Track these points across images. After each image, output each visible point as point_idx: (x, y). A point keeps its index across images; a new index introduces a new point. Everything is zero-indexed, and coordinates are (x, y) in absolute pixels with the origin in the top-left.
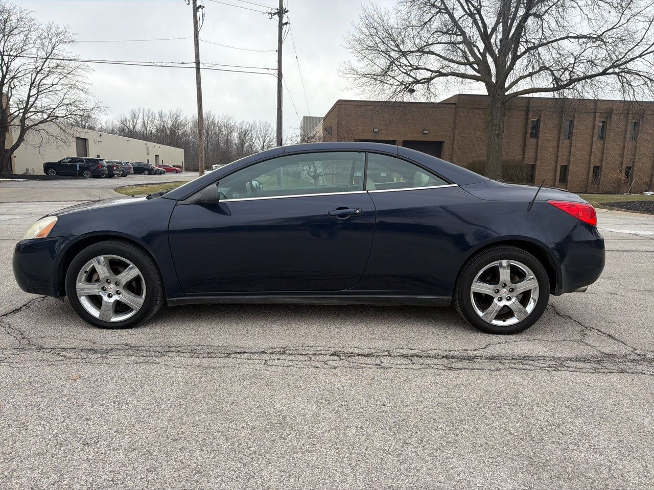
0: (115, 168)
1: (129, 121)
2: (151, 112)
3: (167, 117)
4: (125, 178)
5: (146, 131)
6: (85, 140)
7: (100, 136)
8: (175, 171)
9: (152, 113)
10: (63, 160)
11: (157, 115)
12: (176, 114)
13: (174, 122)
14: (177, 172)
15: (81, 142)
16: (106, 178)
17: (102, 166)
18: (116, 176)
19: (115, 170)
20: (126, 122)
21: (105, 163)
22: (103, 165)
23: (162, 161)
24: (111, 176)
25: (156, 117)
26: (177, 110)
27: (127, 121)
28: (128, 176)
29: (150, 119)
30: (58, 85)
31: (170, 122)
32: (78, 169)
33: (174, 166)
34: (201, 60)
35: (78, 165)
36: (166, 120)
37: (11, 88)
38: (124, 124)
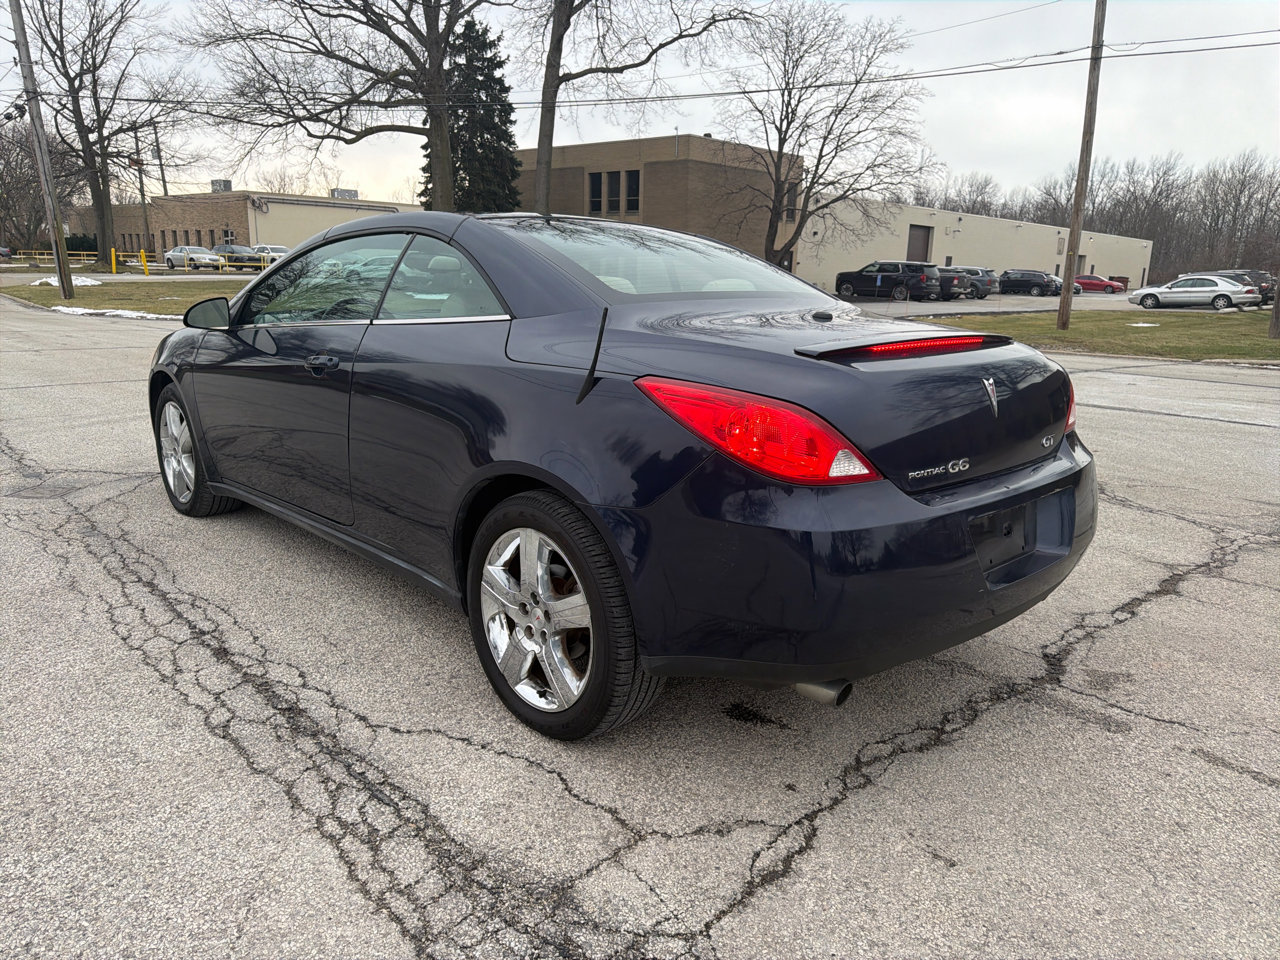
0: (956, 282)
1: (1061, 188)
2: (1109, 165)
3: (1145, 173)
4: (981, 301)
5: (1094, 204)
6: (928, 230)
7: (960, 219)
8: (1110, 289)
9: (1113, 166)
10: (867, 267)
11: (1123, 170)
12: (1167, 164)
13: (1158, 182)
14: (1114, 291)
15: (921, 233)
16: (937, 300)
17: (929, 279)
18: (962, 296)
19: (956, 286)
20: (1055, 188)
21: (937, 271)
22: (931, 276)
23: (1093, 267)
24: (947, 296)
25: (1121, 172)
26: (1171, 155)
27: (1058, 187)
28: (988, 297)
29: (1106, 180)
30: (867, 132)
31: (1150, 184)
32: (879, 283)
33: (1111, 279)
34: (1106, 37)
35: (879, 277)
36: (1141, 179)
37: (800, 146)
38: (1050, 195)
